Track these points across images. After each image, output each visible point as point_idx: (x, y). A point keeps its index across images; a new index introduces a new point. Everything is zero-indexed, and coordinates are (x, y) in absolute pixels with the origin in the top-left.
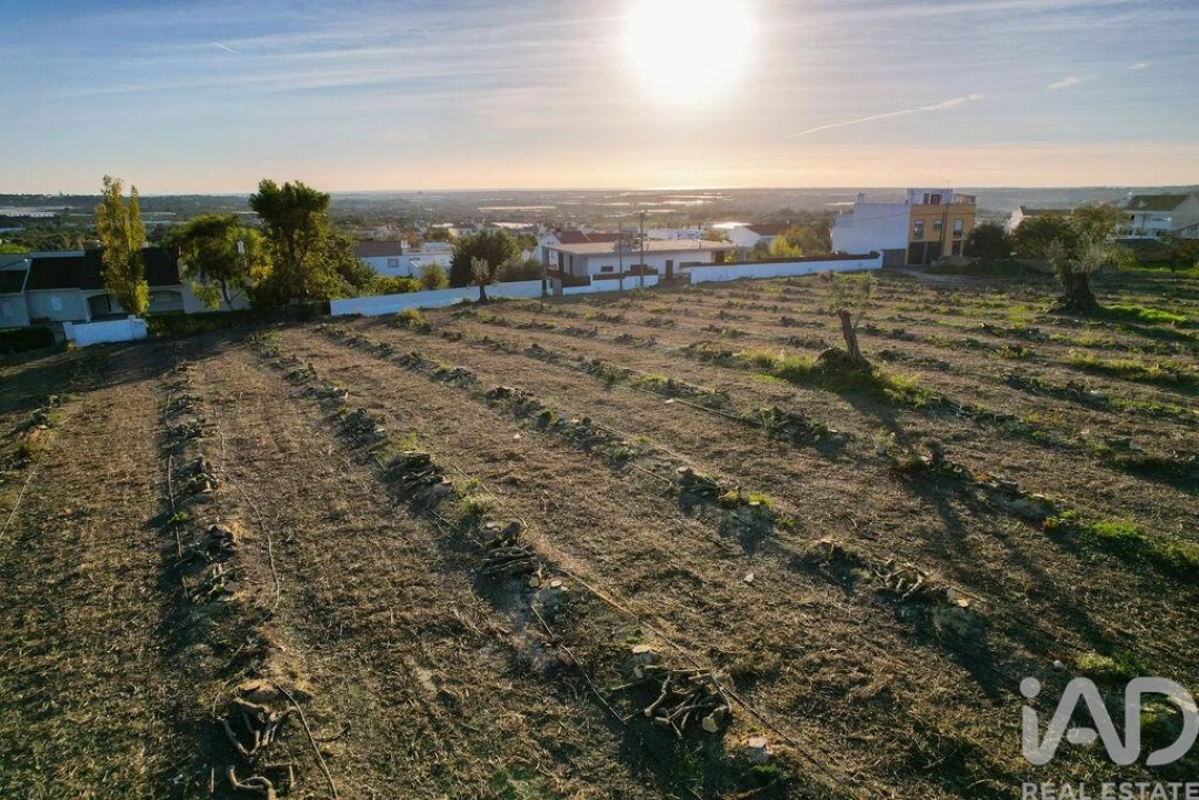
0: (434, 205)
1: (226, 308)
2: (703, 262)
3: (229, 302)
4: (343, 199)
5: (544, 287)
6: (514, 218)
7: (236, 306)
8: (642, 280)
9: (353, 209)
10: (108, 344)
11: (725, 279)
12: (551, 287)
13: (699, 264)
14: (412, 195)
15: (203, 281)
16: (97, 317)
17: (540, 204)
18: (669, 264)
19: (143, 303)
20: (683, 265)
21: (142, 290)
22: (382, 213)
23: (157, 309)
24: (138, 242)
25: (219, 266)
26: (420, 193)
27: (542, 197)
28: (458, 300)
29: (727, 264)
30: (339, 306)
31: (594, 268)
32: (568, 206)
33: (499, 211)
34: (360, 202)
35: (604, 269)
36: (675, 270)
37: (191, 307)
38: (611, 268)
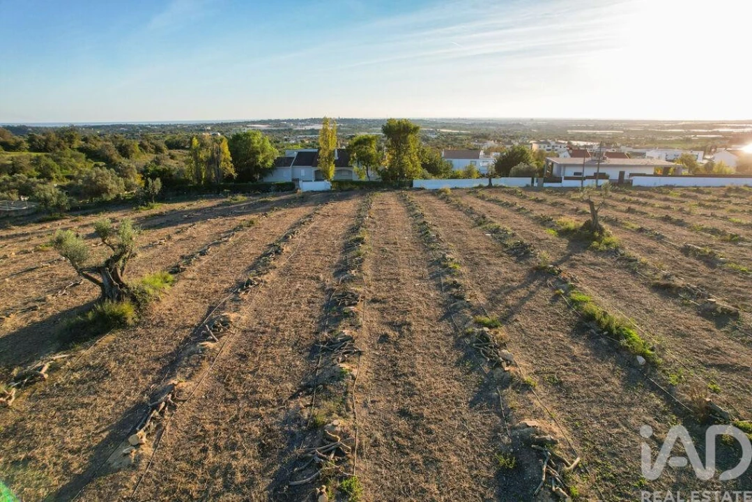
0: (538, 128)
1: (368, 180)
2: (647, 173)
3: (369, 177)
4: (483, 122)
5: (533, 182)
6: (588, 138)
7: (373, 179)
8: (597, 182)
9: (487, 129)
10: (313, 191)
11: (657, 185)
12: (537, 182)
13: (644, 175)
14: (525, 121)
15: (358, 167)
16: (317, 180)
17: (612, 129)
18: (622, 174)
19: (332, 174)
20: (631, 175)
21: (332, 170)
22: (504, 132)
23: (336, 179)
24: (334, 145)
25: (366, 160)
26: (532, 120)
27: (615, 124)
28: (477, 185)
29: (670, 176)
30: (417, 183)
31: (570, 172)
32: (632, 131)
33: (578, 133)
34: (493, 125)
35: (575, 174)
36: (626, 177)
37: (355, 178)
38: (580, 174)
